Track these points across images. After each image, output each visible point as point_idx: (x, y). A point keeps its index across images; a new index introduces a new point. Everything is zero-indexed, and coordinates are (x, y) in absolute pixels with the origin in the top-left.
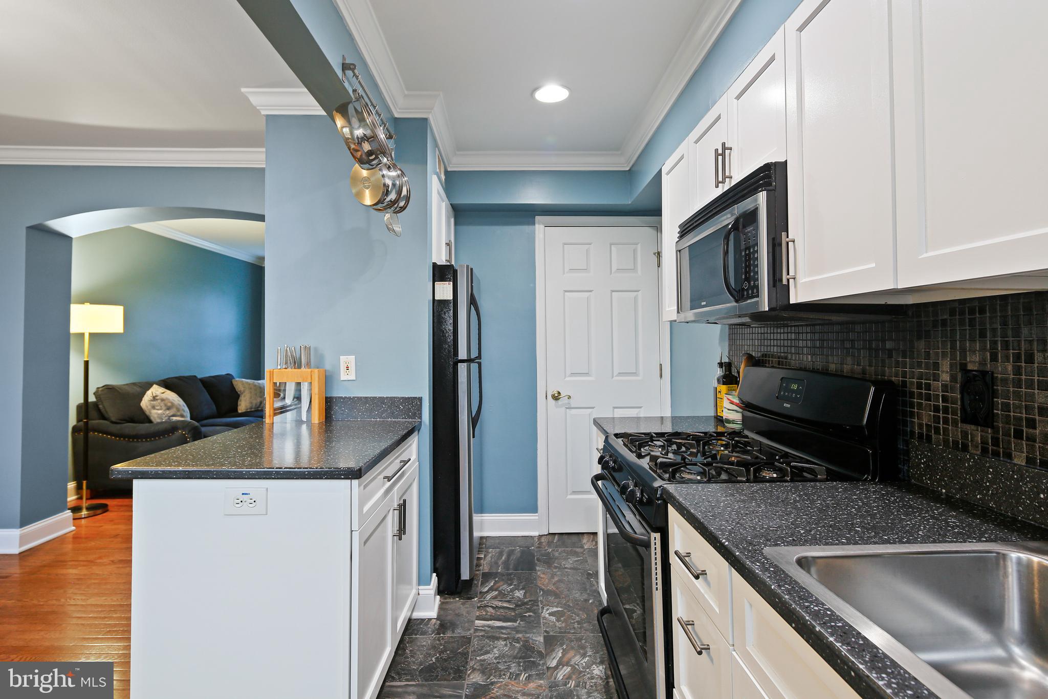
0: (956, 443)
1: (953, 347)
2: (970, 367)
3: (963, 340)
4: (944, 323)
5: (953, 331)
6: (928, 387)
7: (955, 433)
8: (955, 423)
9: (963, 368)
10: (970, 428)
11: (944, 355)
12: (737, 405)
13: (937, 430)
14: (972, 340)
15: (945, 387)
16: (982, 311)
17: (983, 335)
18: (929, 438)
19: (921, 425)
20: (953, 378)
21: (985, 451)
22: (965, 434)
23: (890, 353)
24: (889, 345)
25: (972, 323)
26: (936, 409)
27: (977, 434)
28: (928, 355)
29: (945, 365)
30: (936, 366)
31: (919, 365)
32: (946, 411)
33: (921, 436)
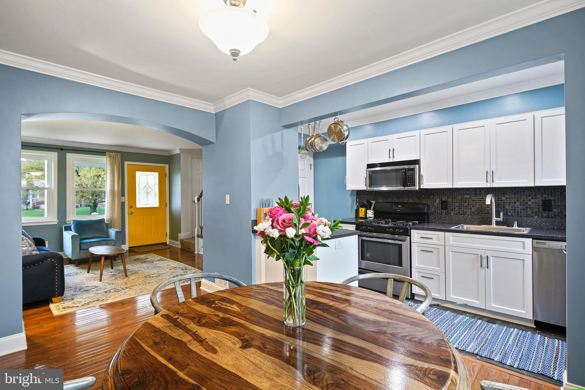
0: (439, 213)
1: (439, 196)
2: (443, 200)
3: (442, 195)
4: (437, 192)
5: (439, 194)
6: (433, 204)
7: (440, 212)
8: (439, 210)
9: (442, 200)
10: (442, 210)
11: (437, 198)
12: (372, 213)
13: (435, 212)
14: (444, 195)
15: (437, 204)
16: (446, 191)
17: (446, 194)
18: (433, 213)
19: (431, 211)
20: (439, 202)
21: (446, 214)
22: (441, 212)
23: (423, 198)
24: (423, 196)
25: (444, 192)
26: (435, 208)
27: (444, 211)
28: (433, 198)
29: (438, 200)
30: (435, 200)
31: (431, 200)
32: (437, 208)
33: (431, 213)
